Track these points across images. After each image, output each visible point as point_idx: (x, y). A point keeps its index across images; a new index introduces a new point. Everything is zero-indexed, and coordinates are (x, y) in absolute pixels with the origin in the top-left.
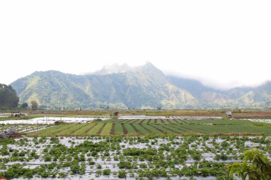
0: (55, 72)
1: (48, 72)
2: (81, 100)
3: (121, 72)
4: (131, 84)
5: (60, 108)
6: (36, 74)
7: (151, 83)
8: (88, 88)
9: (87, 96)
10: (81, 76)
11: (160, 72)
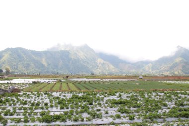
0: (21, 49)
1: (17, 49)
2: (39, 68)
3: (67, 49)
4: (72, 57)
5: (25, 73)
6: (8, 50)
7: (86, 57)
8: (44, 60)
9: (43, 65)
10: (39, 52)
11: (92, 50)
